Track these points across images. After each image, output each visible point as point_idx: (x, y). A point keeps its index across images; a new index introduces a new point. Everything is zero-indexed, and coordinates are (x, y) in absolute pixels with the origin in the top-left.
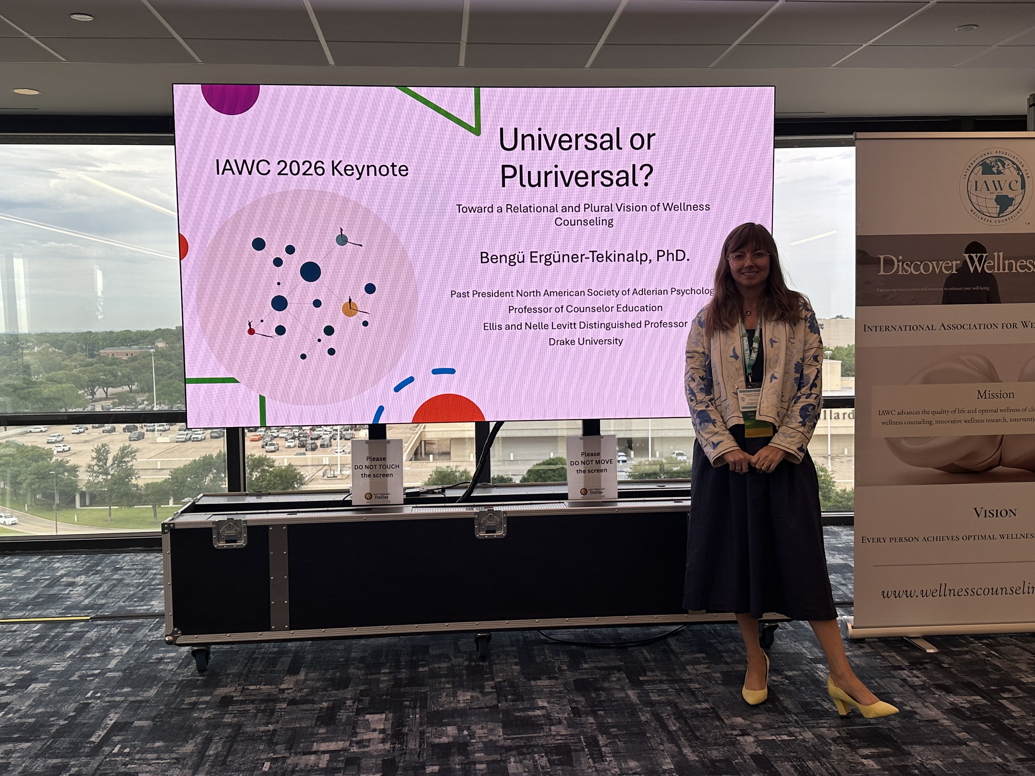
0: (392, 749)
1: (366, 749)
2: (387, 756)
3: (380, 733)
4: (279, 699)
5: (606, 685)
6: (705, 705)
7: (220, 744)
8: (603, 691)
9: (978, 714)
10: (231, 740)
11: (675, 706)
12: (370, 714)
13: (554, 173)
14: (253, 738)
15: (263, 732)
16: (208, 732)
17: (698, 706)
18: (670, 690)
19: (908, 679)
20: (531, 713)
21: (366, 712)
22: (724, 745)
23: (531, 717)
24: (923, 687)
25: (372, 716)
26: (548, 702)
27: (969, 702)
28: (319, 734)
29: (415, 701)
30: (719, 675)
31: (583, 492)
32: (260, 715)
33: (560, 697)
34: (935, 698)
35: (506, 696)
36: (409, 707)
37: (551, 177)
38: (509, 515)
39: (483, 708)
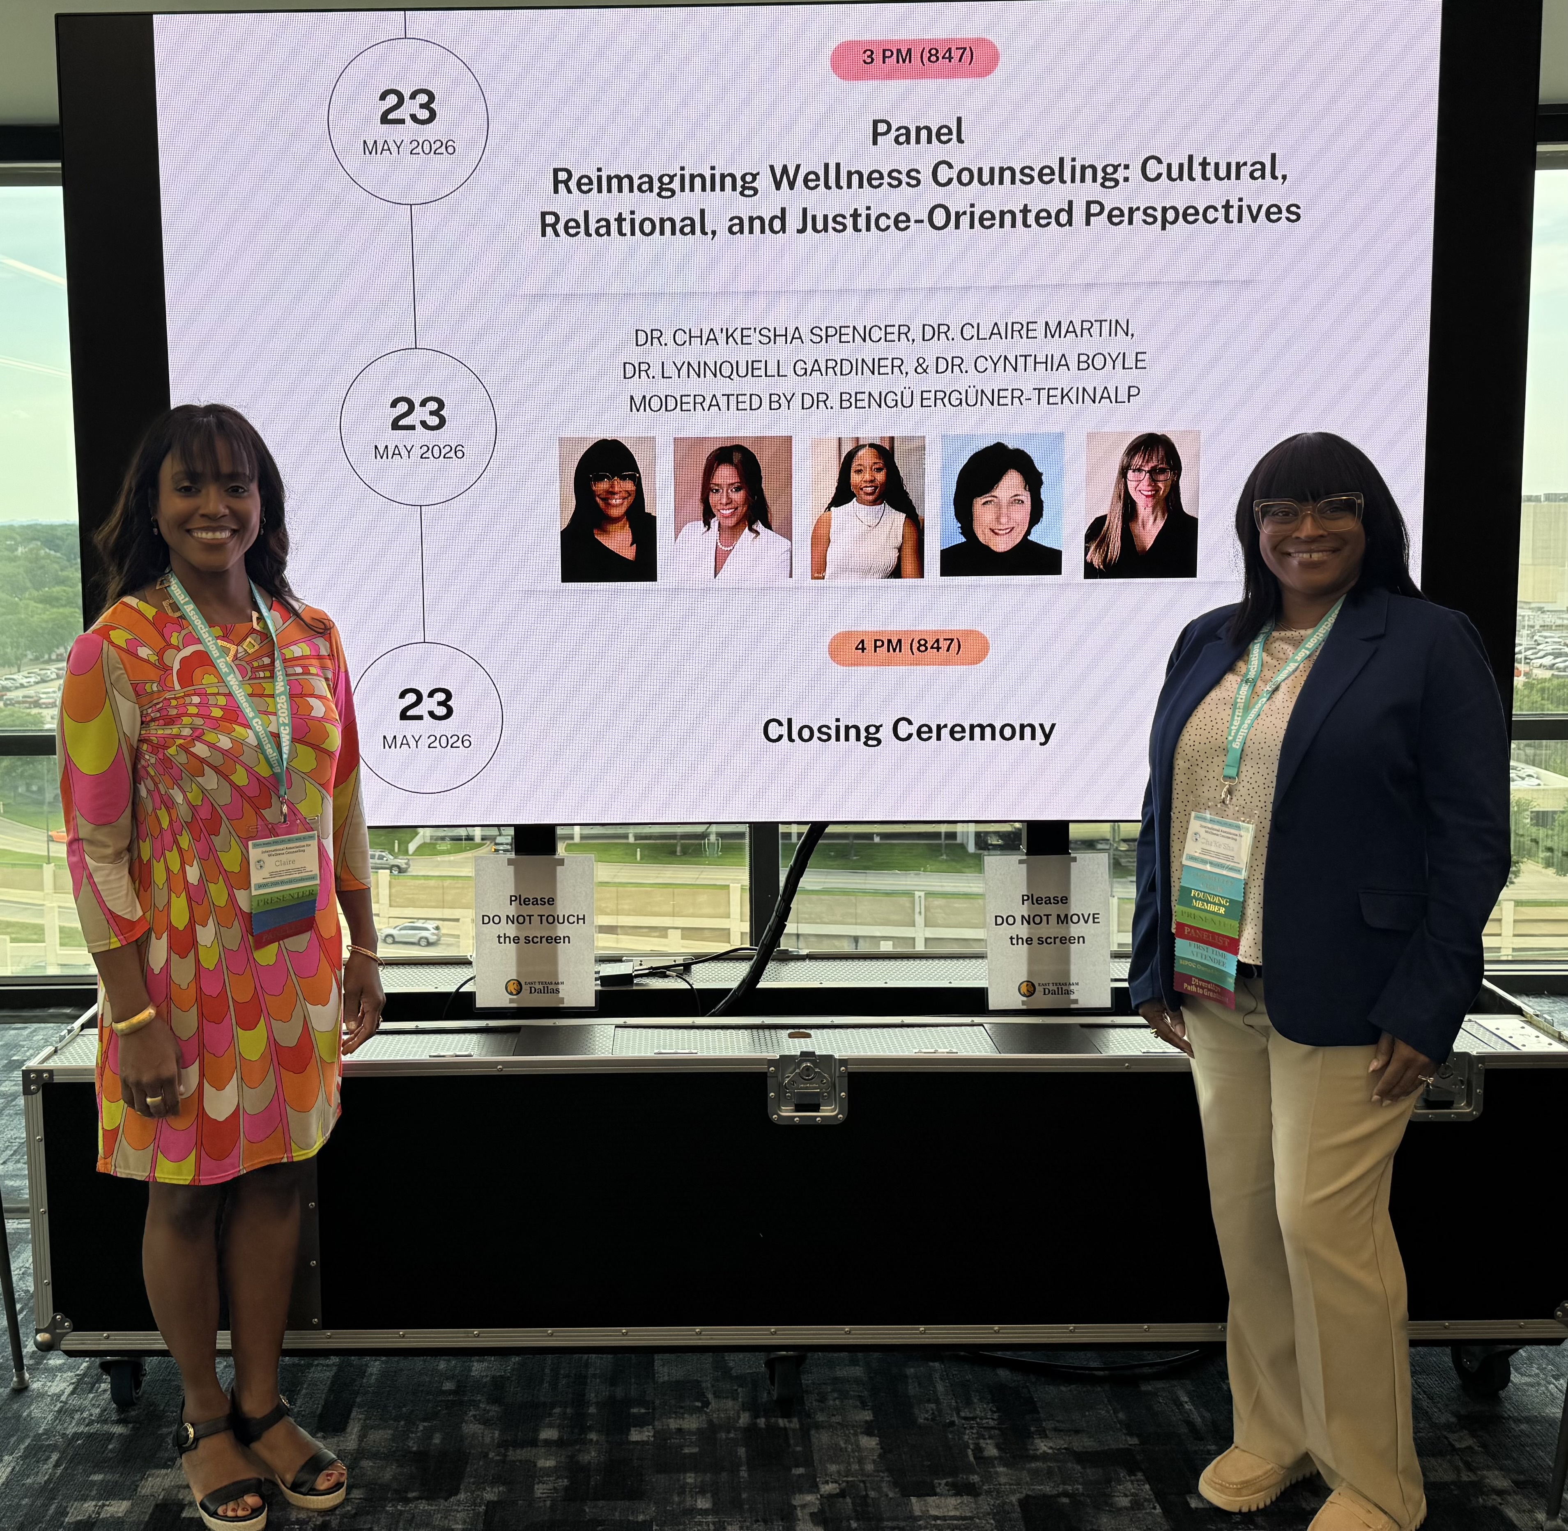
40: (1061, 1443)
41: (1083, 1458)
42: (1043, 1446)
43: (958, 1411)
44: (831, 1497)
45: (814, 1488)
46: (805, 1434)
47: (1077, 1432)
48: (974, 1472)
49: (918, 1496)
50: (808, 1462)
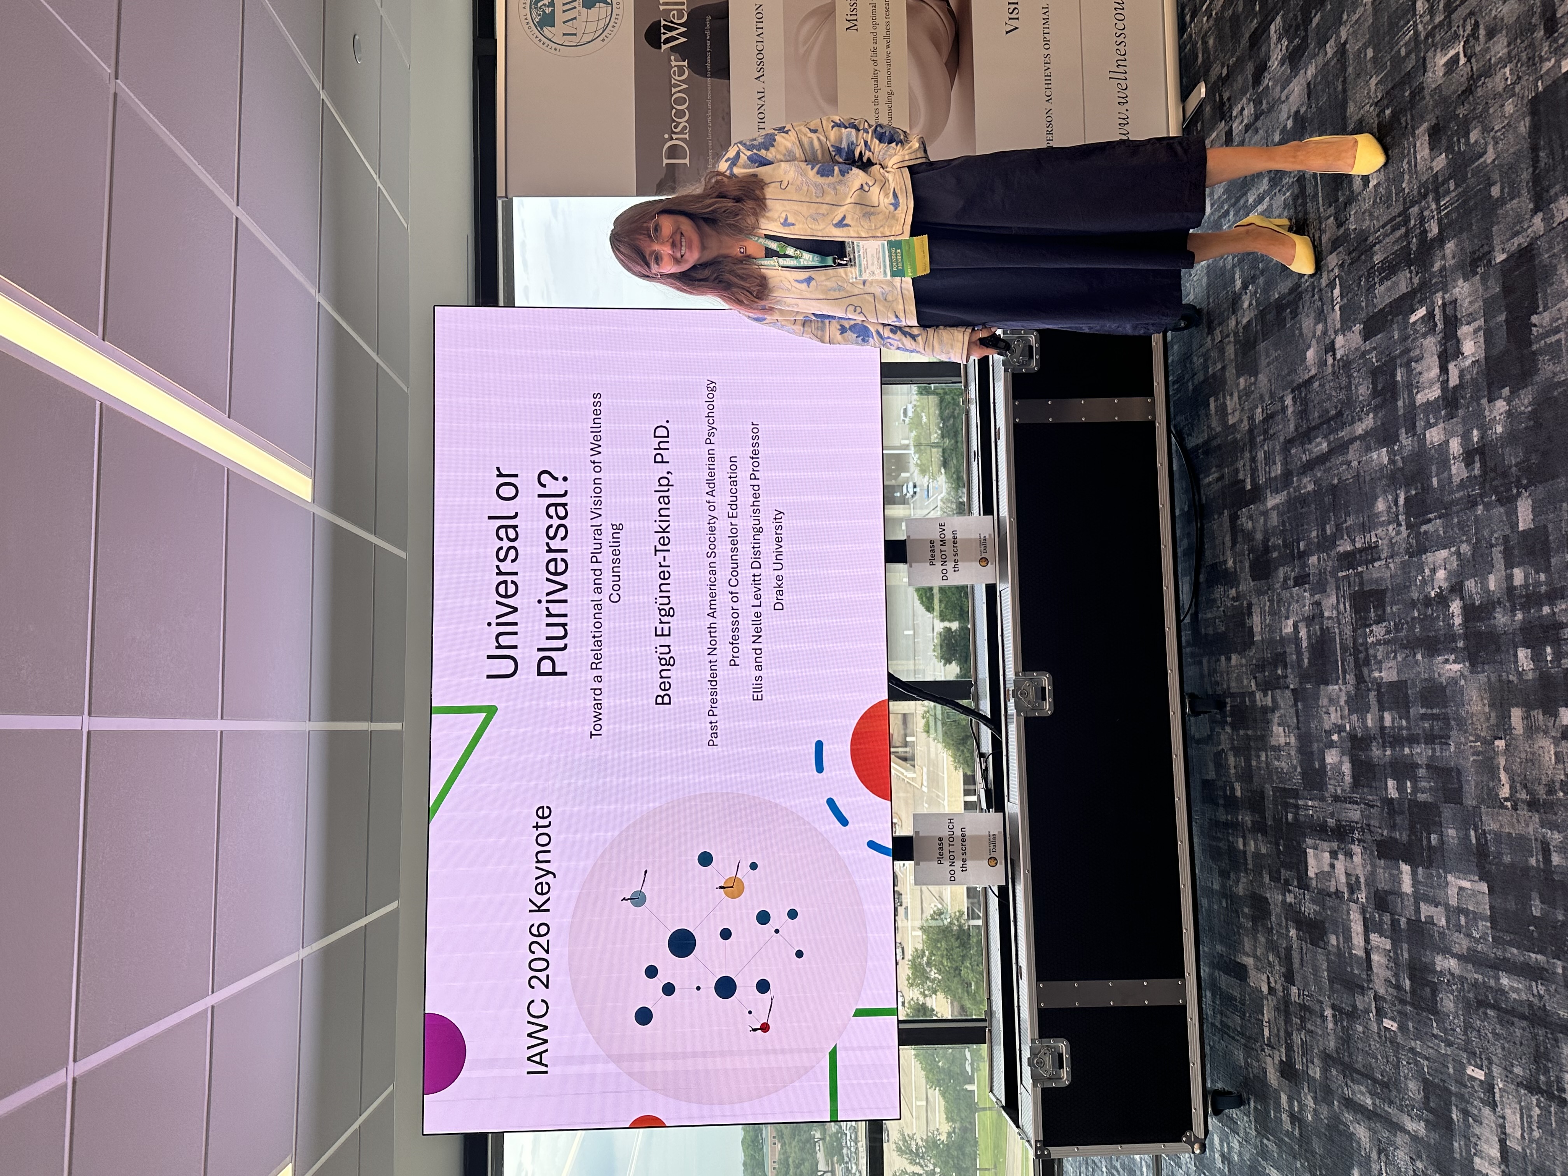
0: (1362, 844)
1: (1362, 880)
2: (1372, 852)
3: (1337, 859)
4: (1284, 997)
5: (1259, 536)
6: (1289, 401)
7: (1356, 1087)
8: (1268, 540)
9: (1297, 28)
10: (1349, 1070)
11: (1289, 443)
12: (1307, 870)
13: (549, 605)
14: (1346, 1040)
15: (1336, 1024)
16: (1335, 1102)
17: (1290, 410)
18: (1266, 448)
19: (1245, 122)
20: (1305, 644)
21: (1304, 876)
22: (1350, 376)
23: (1310, 645)
24: (1258, 102)
25: (1310, 868)
26: (1287, 618)
27: (1279, 40)
28: (1338, 945)
29: (1286, 805)
30: (1242, 380)
31: (984, 564)
32: (1309, 1026)
33: (1279, 602)
34: (1275, 85)
35: (1279, 677)
36: (1296, 814)
37: (555, 608)
38: (1020, 668)
39: (1297, 711)
40: (1229, 553)
41: (1234, 543)
42: (1230, 563)
43: (1218, 607)
44: (1256, 684)
45: (1253, 693)
46: (1233, 695)
47: (1224, 543)
48: (1242, 603)
49: (1253, 636)
50: (1243, 695)
